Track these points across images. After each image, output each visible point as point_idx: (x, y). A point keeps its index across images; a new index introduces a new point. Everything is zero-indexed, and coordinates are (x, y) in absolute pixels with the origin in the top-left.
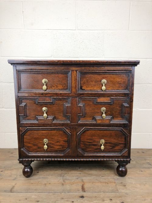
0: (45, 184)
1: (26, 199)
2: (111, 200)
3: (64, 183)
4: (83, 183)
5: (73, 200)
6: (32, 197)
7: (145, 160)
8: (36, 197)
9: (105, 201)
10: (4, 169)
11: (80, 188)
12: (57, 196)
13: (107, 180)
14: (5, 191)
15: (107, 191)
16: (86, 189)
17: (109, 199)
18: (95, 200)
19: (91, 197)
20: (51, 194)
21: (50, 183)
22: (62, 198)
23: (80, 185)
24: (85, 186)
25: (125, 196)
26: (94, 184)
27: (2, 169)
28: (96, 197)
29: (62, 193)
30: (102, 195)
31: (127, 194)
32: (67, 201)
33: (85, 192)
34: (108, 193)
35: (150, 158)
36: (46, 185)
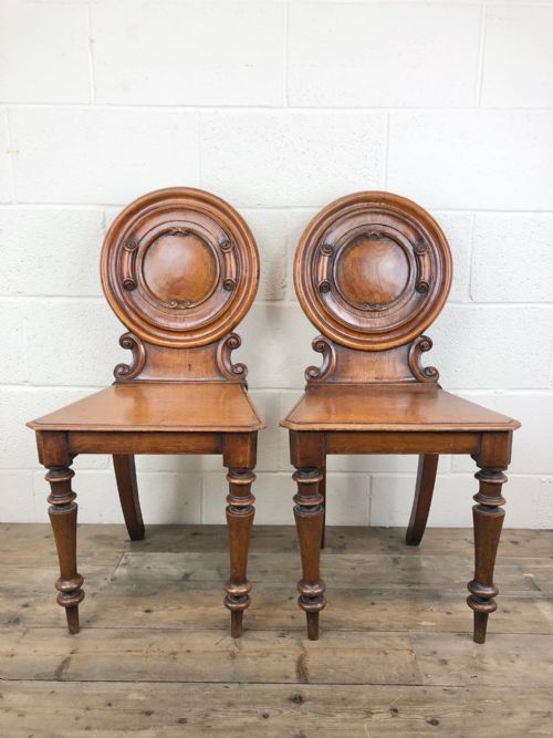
0: (174, 653)
1: (110, 705)
2: (396, 711)
3: (236, 650)
4: (302, 652)
5: (267, 711)
6: (130, 697)
7: (521, 570)
8: (142, 698)
9: (374, 717)
10: (32, 599)
11: (292, 669)
12: (214, 696)
13: (384, 641)
14: (38, 675)
15: (383, 680)
16: (312, 673)
17: (388, 708)
18: (342, 711)
19: (328, 702)
20: (193, 688)
21: (188, 651)
22: (230, 704)
23: (293, 656)
24: (310, 663)
25: (444, 700)
26: (339, 655)
27: (26, 596)
28: (343, 699)
29: (231, 686)
30: (366, 694)
31: (452, 693)
32: (248, 712)
33: (306, 682)
34: (384, 688)
35: (538, 562)
36: (177, 656)
